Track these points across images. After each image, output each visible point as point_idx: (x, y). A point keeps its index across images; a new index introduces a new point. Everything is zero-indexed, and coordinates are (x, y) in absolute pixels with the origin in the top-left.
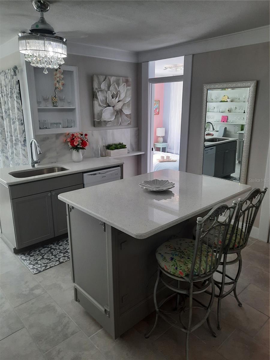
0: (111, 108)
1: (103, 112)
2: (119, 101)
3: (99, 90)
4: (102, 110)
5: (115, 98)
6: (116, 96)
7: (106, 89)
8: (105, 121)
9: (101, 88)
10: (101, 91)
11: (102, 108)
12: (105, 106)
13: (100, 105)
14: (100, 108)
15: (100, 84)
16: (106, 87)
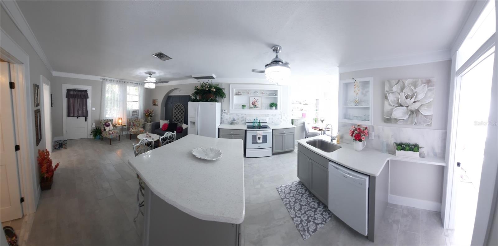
0: (404, 108)
1: (393, 110)
2: (415, 102)
3: (390, 92)
4: (393, 109)
5: (409, 99)
6: (411, 96)
7: (399, 91)
8: (395, 119)
9: (392, 90)
10: (393, 93)
11: (393, 108)
12: (397, 105)
13: (390, 105)
14: (390, 107)
15: (391, 87)
16: (399, 90)
